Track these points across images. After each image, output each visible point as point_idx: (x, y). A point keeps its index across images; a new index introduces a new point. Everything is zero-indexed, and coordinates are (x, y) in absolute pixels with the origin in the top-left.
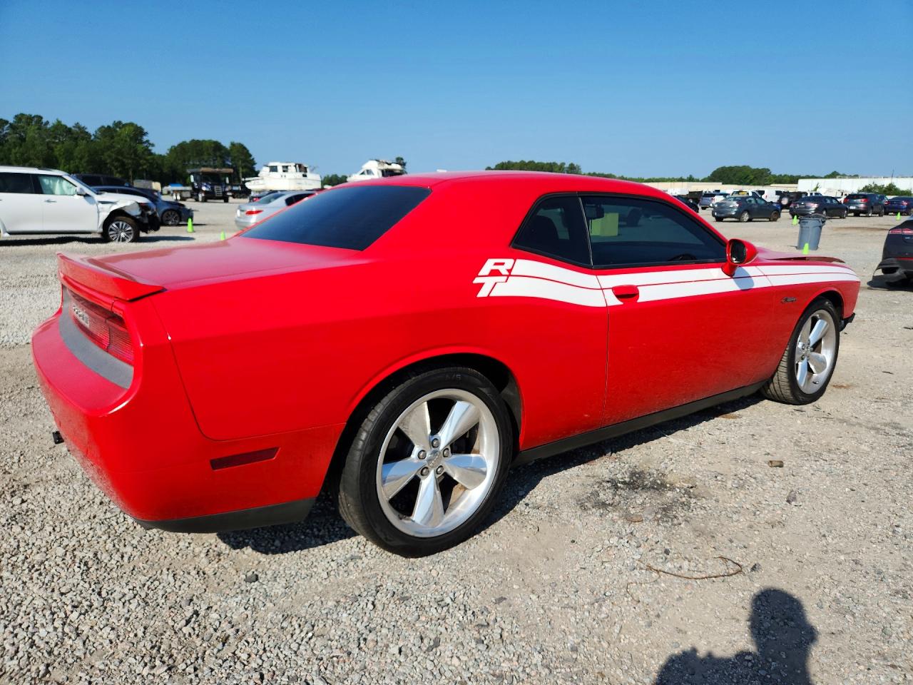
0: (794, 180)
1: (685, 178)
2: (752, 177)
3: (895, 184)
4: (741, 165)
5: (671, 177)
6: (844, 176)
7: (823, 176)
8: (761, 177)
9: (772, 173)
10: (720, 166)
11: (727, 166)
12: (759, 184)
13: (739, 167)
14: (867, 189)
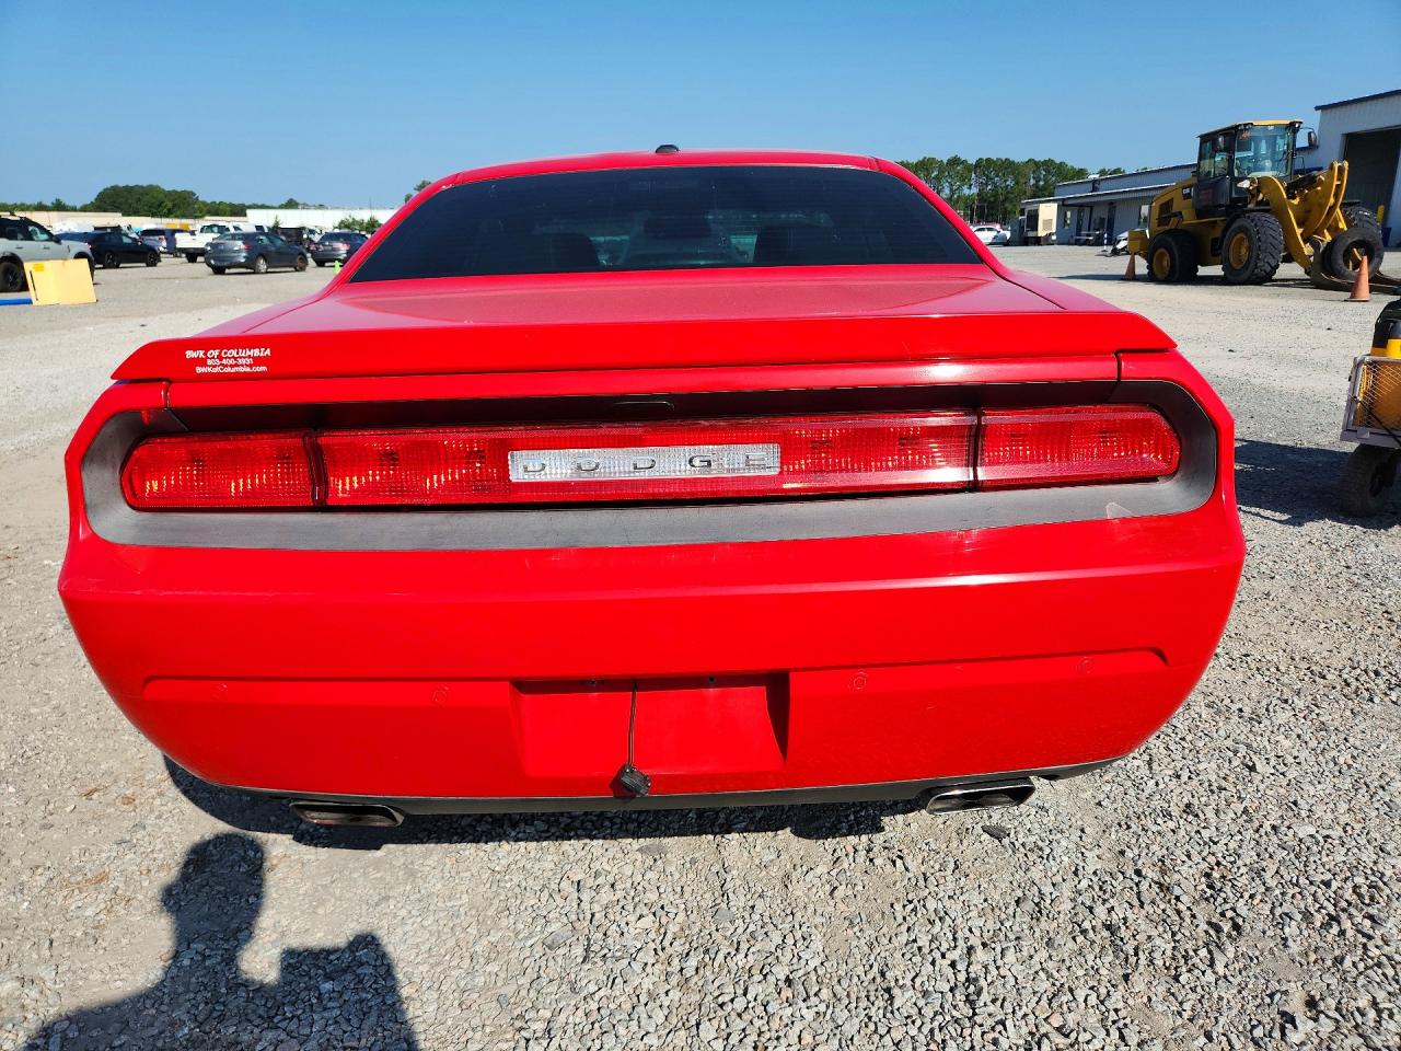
0: (239, 211)
1: (48, 203)
2: (170, 205)
3: (377, 218)
4: (145, 183)
5: (19, 203)
6: (306, 206)
7: (277, 205)
8: (182, 205)
9: (200, 199)
10: (108, 185)
11: (121, 184)
12: (184, 216)
13: (142, 187)
14: (343, 224)
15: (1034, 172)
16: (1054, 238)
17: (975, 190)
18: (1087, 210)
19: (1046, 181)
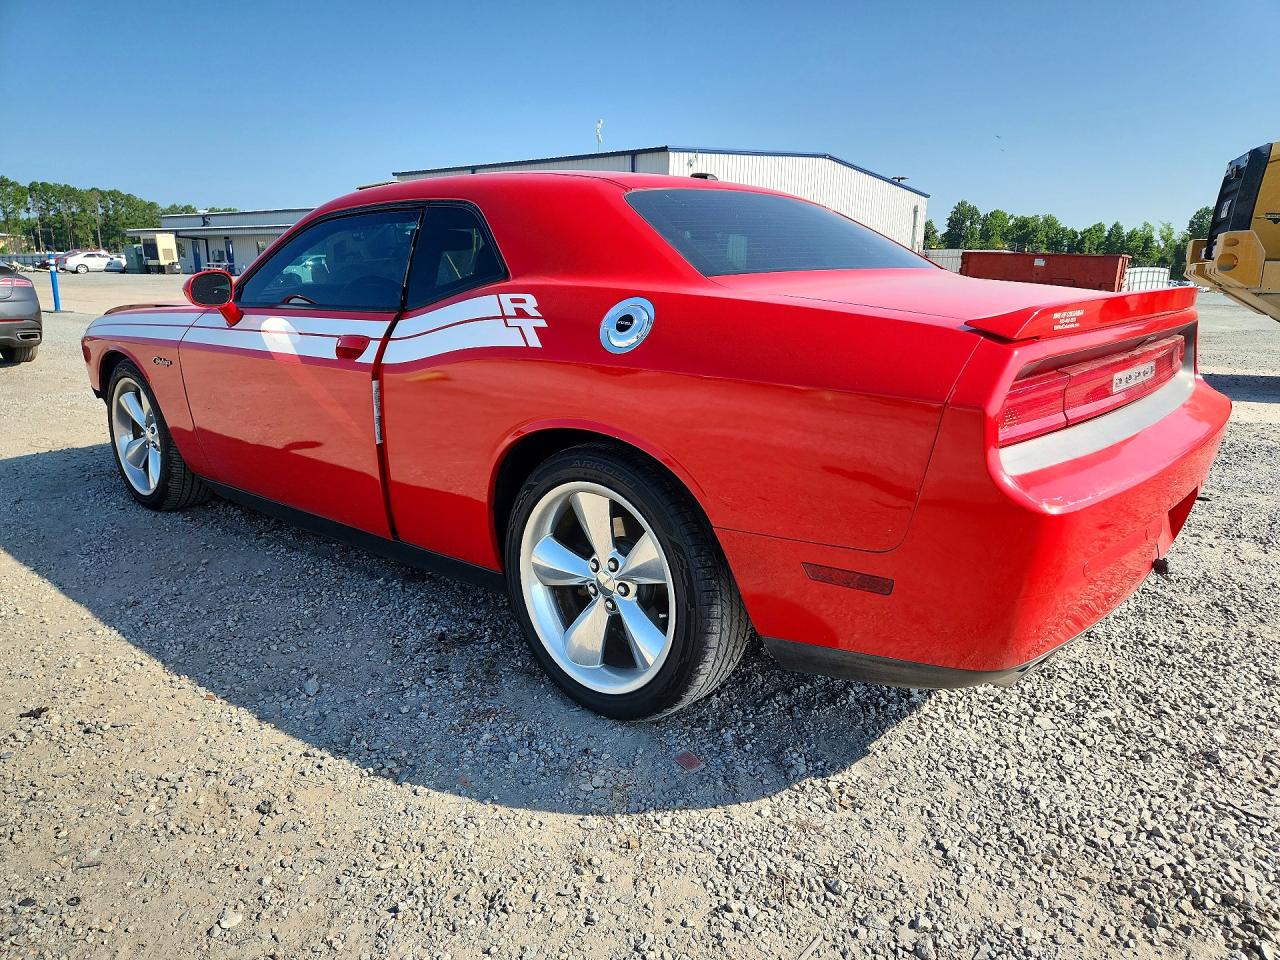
15: (100, 201)
16: (178, 267)
17: (34, 215)
18: (202, 243)
19: (116, 212)
